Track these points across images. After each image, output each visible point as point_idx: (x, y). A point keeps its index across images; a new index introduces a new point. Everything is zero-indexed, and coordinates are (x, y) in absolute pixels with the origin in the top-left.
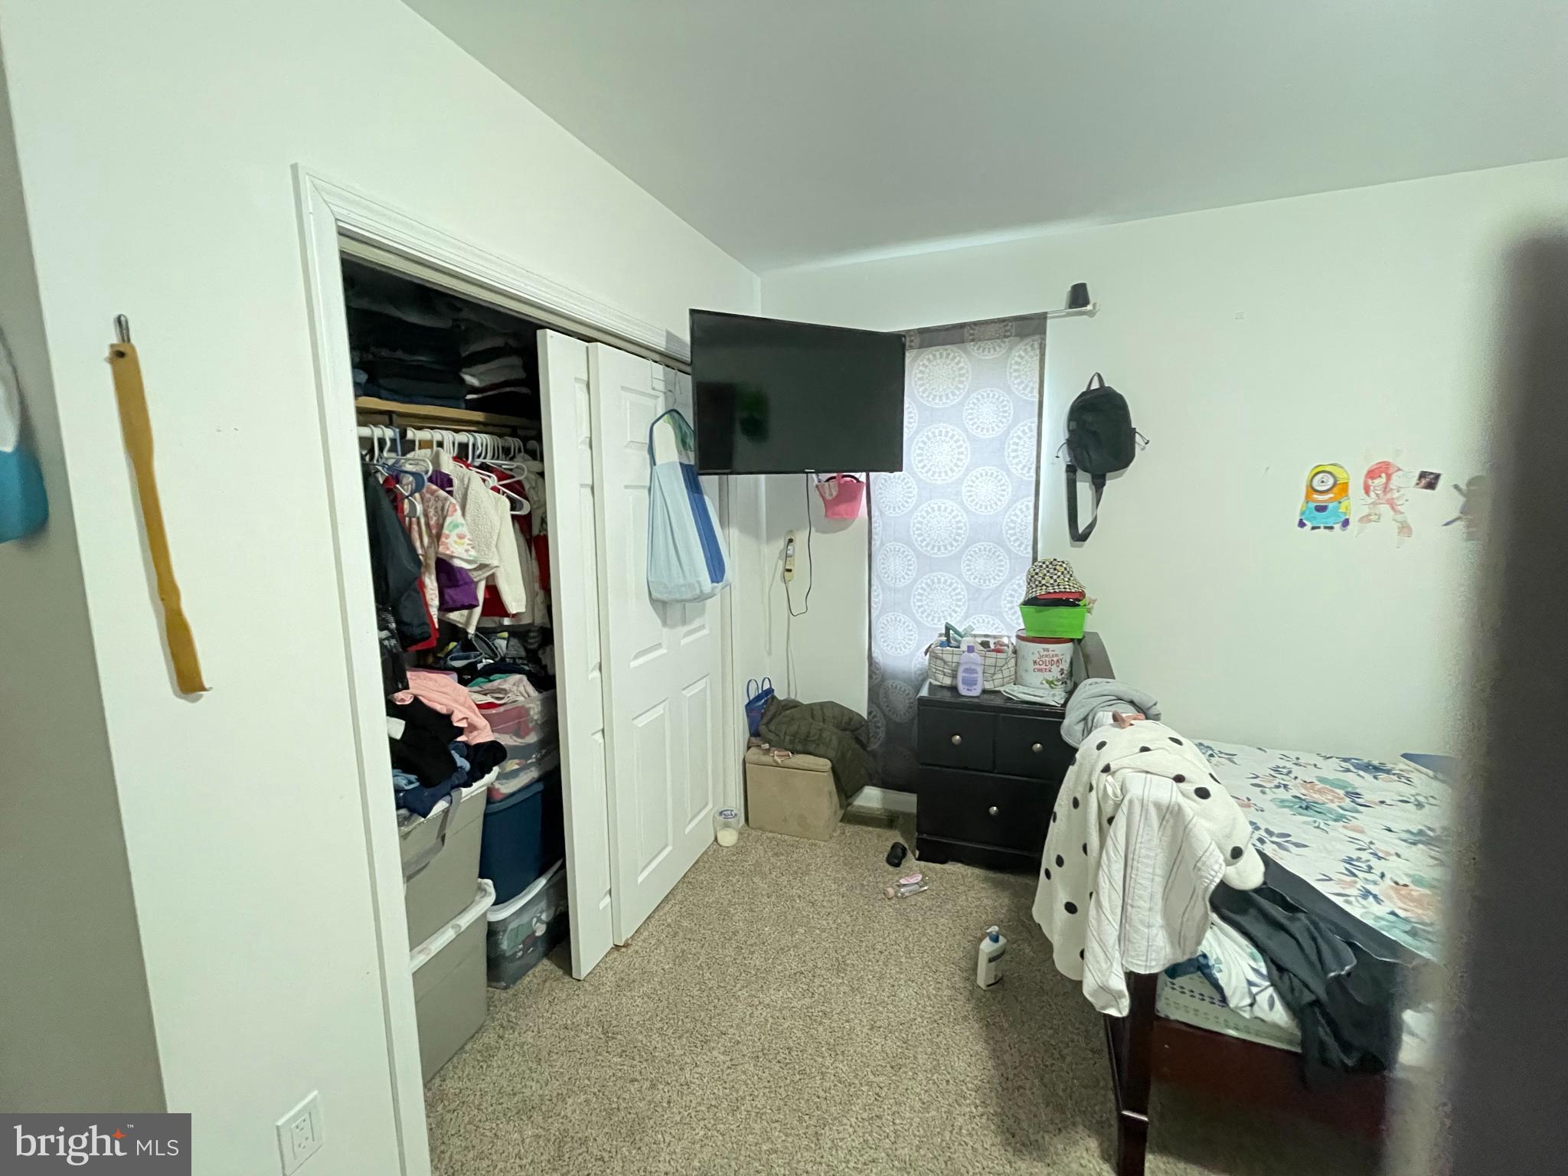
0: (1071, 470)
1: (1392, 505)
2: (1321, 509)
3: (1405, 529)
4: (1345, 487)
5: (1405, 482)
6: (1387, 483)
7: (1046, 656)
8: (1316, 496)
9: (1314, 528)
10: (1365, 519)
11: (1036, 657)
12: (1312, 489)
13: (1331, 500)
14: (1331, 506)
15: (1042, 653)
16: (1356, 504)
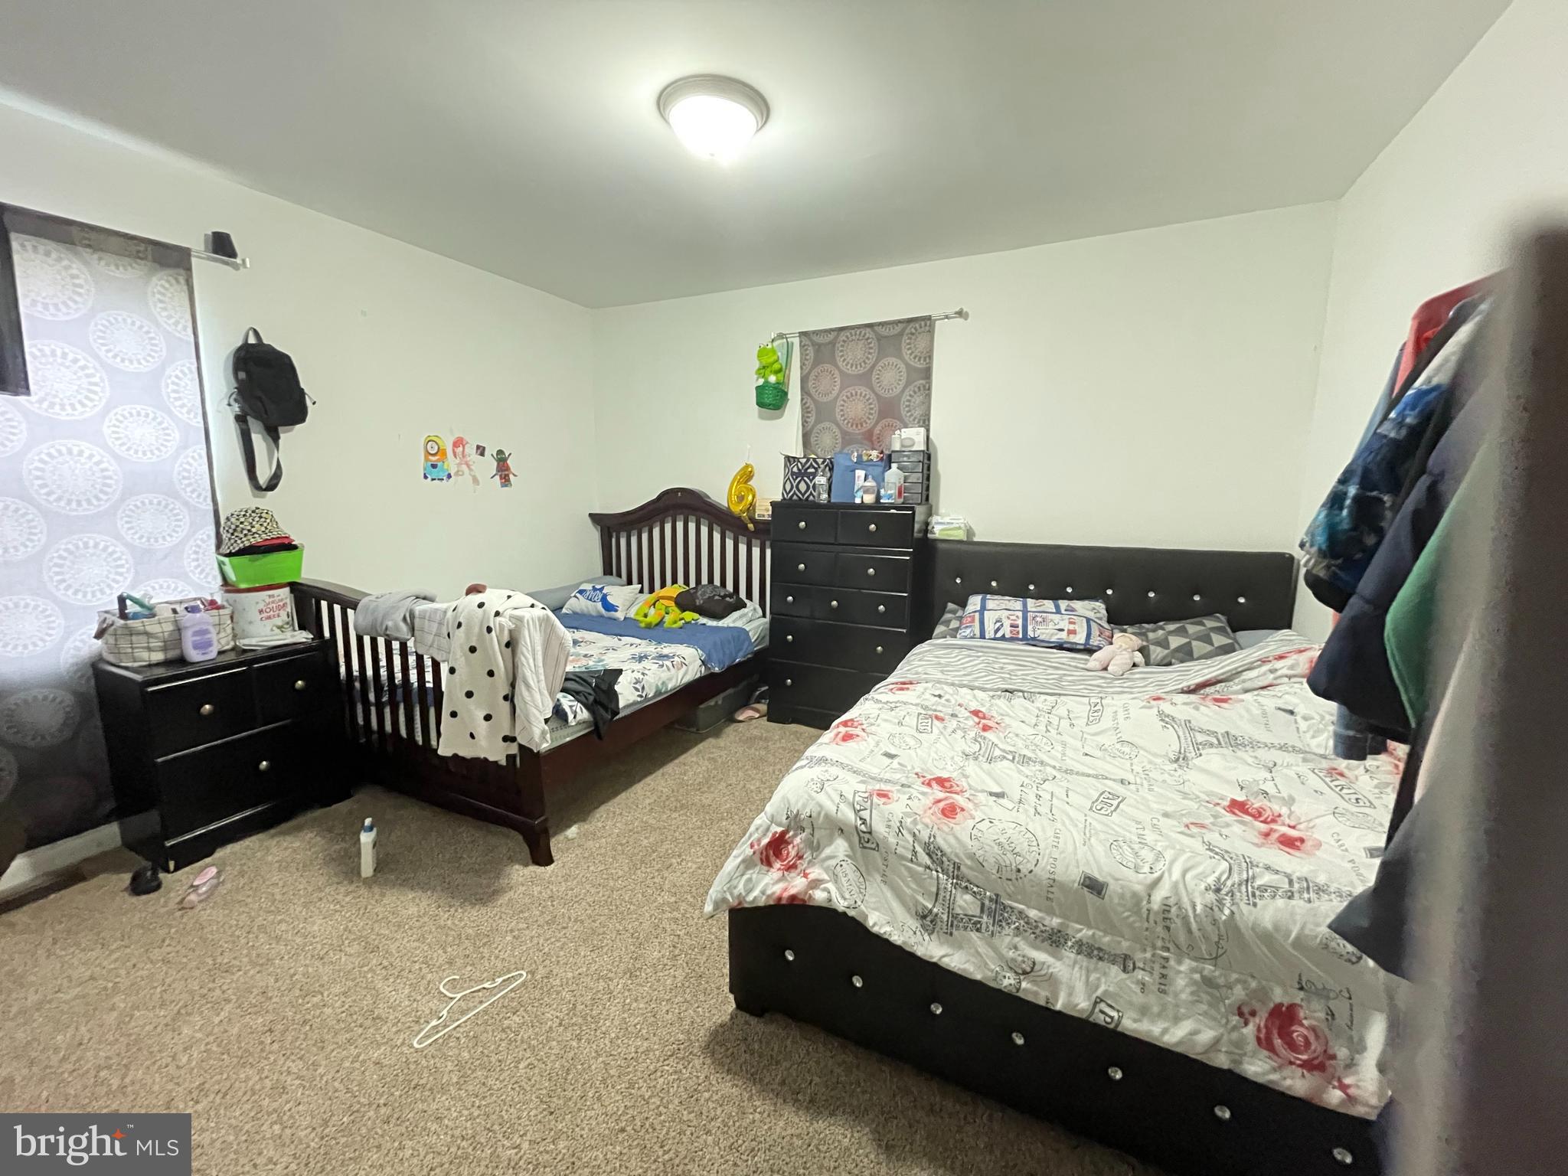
0: (241, 419)
1: (468, 466)
2: (434, 466)
3: (475, 481)
4: (444, 454)
5: (471, 450)
6: (463, 451)
7: (273, 602)
8: (431, 458)
9: (433, 480)
10: (457, 474)
11: (261, 606)
12: (428, 453)
13: (438, 460)
14: (439, 464)
15: (268, 600)
16: (451, 464)
